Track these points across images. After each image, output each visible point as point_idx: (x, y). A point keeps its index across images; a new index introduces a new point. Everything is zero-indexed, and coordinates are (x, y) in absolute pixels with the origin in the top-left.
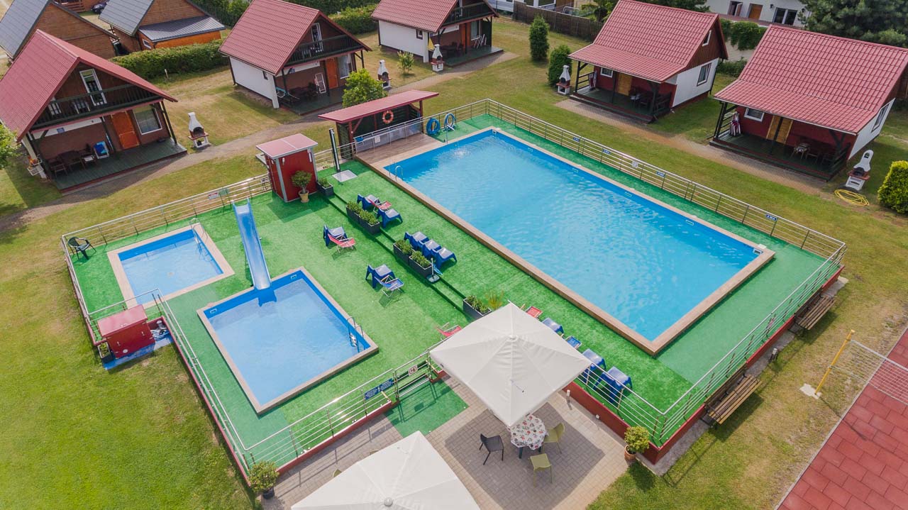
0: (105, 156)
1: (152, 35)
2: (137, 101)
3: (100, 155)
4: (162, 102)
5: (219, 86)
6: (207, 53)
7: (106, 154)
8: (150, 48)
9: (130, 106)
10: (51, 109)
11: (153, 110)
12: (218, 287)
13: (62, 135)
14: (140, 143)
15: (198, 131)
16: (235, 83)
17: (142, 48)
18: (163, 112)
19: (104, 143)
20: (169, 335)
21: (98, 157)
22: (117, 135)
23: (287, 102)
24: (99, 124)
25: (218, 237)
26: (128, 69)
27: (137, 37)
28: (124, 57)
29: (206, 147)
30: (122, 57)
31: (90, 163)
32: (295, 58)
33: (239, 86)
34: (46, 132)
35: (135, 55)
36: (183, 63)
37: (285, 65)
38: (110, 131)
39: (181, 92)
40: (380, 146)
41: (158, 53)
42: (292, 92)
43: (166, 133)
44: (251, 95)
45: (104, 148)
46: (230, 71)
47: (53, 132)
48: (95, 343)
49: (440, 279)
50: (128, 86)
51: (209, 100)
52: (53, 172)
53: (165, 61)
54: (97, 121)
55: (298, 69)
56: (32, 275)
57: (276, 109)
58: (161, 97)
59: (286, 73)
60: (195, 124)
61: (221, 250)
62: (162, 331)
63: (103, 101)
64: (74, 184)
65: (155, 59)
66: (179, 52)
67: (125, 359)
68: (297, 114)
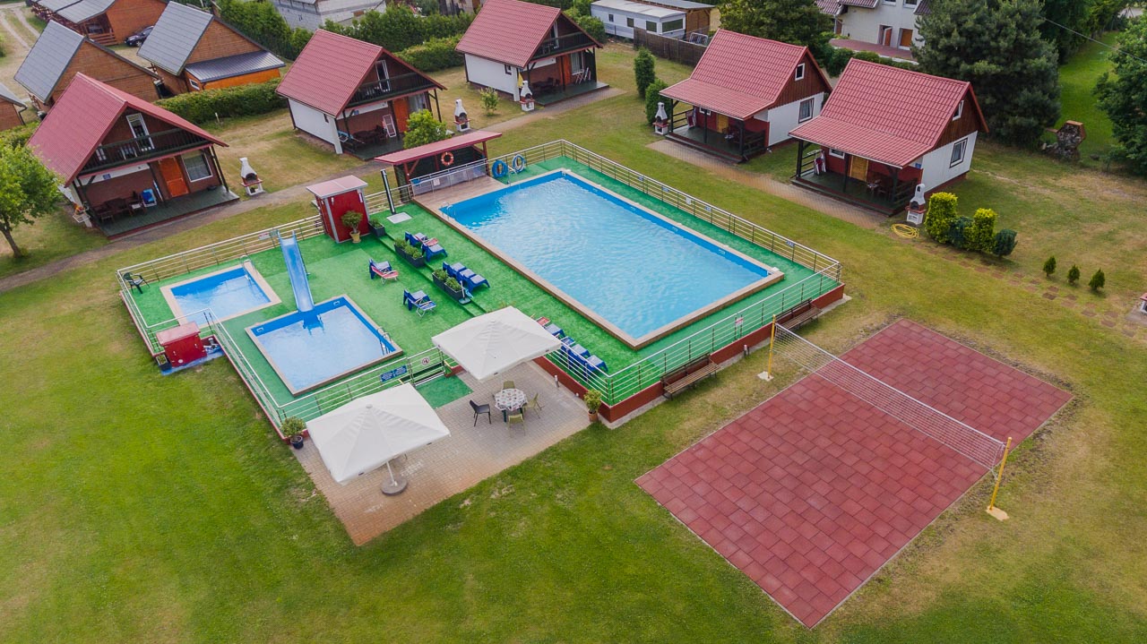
0: (153, 205)
1: (200, 75)
2: (186, 146)
3: (147, 203)
4: (212, 147)
5: (277, 130)
6: (264, 93)
7: (153, 202)
8: (198, 88)
9: (179, 151)
10: (98, 154)
11: (203, 156)
12: (266, 312)
13: (108, 182)
14: (189, 190)
15: (251, 177)
16: (295, 127)
17: (189, 90)
18: (213, 158)
19: (151, 191)
20: (220, 350)
21: (145, 205)
22: (164, 181)
23: (351, 147)
24: (147, 170)
25: (268, 273)
26: (174, 113)
27: (183, 76)
28: (170, 100)
29: (260, 194)
30: (167, 100)
31: (137, 210)
32: (358, 98)
33: (300, 131)
34: (93, 177)
35: (181, 98)
36: (236, 106)
37: (347, 107)
38: (158, 178)
39: (234, 138)
40: (438, 189)
41: (208, 95)
42: (356, 135)
43: (217, 180)
44: (313, 140)
45: (151, 196)
46: (289, 114)
47: (99, 178)
48: (153, 354)
49: (471, 302)
50: (175, 130)
51: (265, 146)
52: (100, 220)
53: (216, 103)
54: (145, 167)
55: (362, 110)
56: (89, 309)
57: (339, 155)
58: (211, 142)
59: (347, 116)
60: (247, 170)
61: (269, 283)
62: (214, 347)
63: (150, 145)
64: (121, 231)
65: (203, 102)
66: (231, 93)
67: (181, 368)
68: (360, 159)
